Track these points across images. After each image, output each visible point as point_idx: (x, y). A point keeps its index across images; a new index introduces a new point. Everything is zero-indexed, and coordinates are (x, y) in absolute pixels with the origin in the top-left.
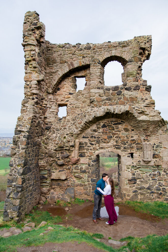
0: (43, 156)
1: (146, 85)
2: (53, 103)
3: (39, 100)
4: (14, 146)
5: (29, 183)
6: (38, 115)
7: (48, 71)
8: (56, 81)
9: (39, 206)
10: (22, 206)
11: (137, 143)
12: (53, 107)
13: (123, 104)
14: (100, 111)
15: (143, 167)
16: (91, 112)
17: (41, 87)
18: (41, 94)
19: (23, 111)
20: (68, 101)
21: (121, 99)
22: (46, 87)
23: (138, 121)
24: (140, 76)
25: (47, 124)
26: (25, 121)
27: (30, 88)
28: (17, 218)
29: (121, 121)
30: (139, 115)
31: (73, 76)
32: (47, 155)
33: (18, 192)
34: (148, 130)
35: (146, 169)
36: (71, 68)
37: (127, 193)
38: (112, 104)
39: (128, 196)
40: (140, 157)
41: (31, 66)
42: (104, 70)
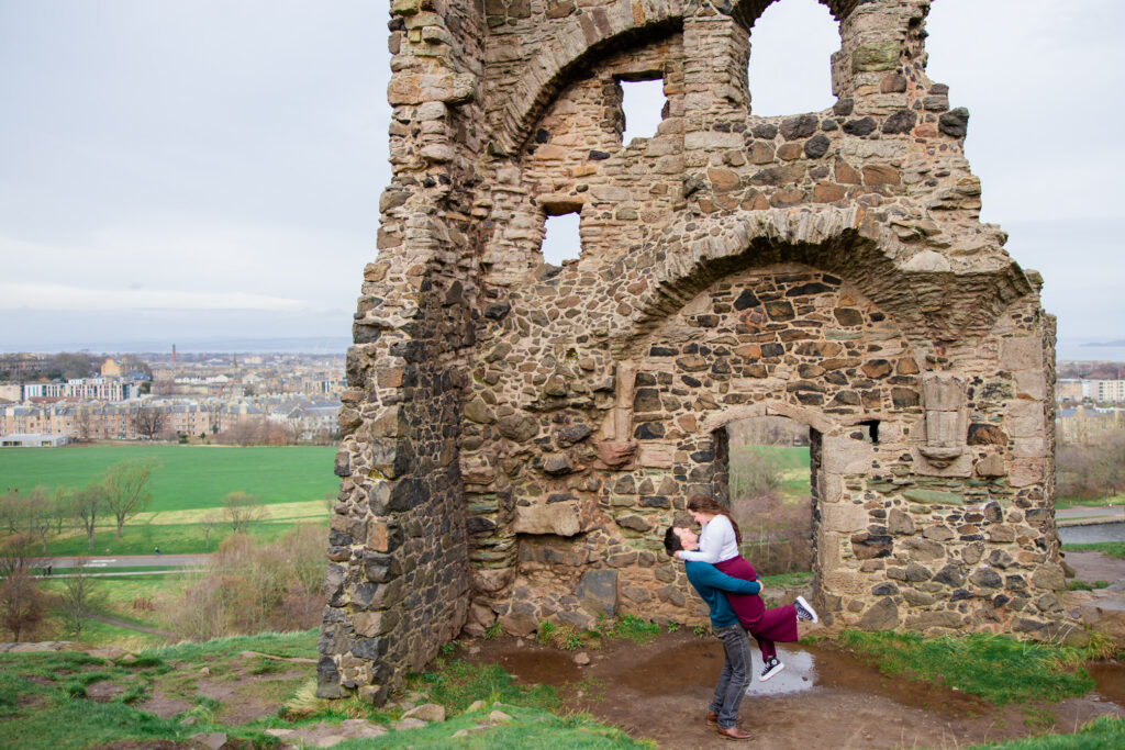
0: (477, 433)
1: (943, 108)
2: (519, 198)
3: (456, 187)
4: (353, 392)
5: (419, 548)
6: (450, 257)
7: (491, 56)
8: (531, 99)
9: (464, 644)
10: (394, 642)
11: (894, 374)
12: (521, 217)
13: (835, 197)
14: (726, 235)
15: (922, 484)
16: (687, 239)
17: (463, 130)
18: (464, 163)
19: (385, 239)
20: (585, 189)
21: (824, 173)
22: (488, 128)
23: (899, 277)
24: (917, 66)
25: (493, 295)
26: (397, 284)
27: (416, 133)
28: (374, 689)
29: (826, 279)
30: (903, 247)
31: (605, 75)
32: (495, 431)
33: (374, 582)
34: (947, 317)
35: (937, 493)
36: (599, 36)
37: (850, 598)
38: (784, 200)
39: (854, 607)
40: (908, 439)
41: (415, 36)
42: (751, 40)
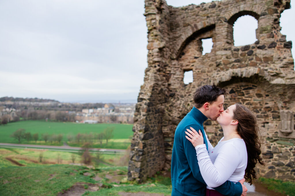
0: (166, 123)
1: (285, 41)
2: (177, 68)
3: (162, 67)
4: (137, 113)
5: (151, 149)
6: (160, 83)
7: (171, 37)
8: (180, 46)
9: (163, 172)
10: (144, 169)
11: (272, 110)
12: (178, 73)
13: (255, 65)
14: (225, 75)
15: (281, 140)
16: (216, 77)
17: (163, 54)
18: (164, 61)
19: (145, 79)
20: (193, 66)
21: (252, 59)
22: (170, 53)
23: (271, 85)
24: (278, 31)
25: (171, 91)
26: (147, 89)
27: (153, 56)
28: (138, 179)
29: (253, 86)
30: (272, 78)
31: (198, 39)
32: (171, 123)
33: (140, 156)
34: (286, 95)
35: (286, 142)
36: (195, 30)
37: (262, 169)
38: (242, 66)
39: (263, 172)
40: (277, 127)
41: (152, 35)
42: (233, 27)
